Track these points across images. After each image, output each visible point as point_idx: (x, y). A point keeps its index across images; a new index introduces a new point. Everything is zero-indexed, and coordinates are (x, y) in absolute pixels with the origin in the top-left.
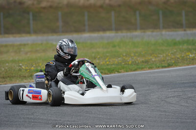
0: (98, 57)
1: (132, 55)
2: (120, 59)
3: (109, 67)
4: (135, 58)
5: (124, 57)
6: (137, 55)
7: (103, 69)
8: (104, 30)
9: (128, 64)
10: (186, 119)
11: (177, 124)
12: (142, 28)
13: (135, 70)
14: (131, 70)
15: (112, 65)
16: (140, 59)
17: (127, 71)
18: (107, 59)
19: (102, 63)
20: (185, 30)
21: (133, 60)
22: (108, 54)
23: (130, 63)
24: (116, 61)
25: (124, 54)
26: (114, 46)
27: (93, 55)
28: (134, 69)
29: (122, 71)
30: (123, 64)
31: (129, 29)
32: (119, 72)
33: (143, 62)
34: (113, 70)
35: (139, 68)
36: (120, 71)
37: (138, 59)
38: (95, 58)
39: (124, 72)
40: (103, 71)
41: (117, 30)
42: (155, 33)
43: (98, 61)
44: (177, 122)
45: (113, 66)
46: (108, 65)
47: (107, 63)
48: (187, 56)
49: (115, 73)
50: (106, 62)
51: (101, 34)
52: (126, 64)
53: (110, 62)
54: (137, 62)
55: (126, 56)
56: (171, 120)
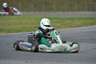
1: (29, 24)
2: (23, 25)
3: (18, 29)
4: (30, 25)
5: (25, 25)
7: (14, 30)
9: (27, 28)
10: (55, 56)
11: (50, 58)
16: (33, 26)
17: (26, 32)
18: (17, 26)
19: (14, 27)
20: (55, 12)
22: (17, 23)
23: (28, 27)
24: (21, 26)
25: (25, 23)
26: (20, 19)
27: (10, 23)
28: (30, 31)
29: (24, 31)
30: (24, 28)
32: (22, 32)
33: (34, 27)
34: (20, 31)
35: (32, 30)
36: (23, 31)
37: (32, 26)
38: (11, 25)
39: (25, 32)
41: (22, 11)
42: (40, 13)
43: (12, 26)
44: (51, 57)
45: (20, 29)
46: (17, 28)
47: (17, 27)
48: (56, 25)
49: (20, 32)
50: (16, 27)
52: (26, 28)
54: (31, 27)
55: (26, 24)
56: (47, 56)
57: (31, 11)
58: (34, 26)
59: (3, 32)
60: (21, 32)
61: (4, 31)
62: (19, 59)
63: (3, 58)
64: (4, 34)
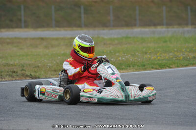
0: (149, 52)
1: (184, 50)
2: (171, 54)
3: (160, 62)
4: (186, 53)
5: (176, 53)
6: (188, 50)
7: (154, 64)
8: (155, 25)
9: (180, 60)
12: (193, 24)
13: (187, 66)
14: (183, 66)
15: (163, 60)
16: (192, 55)
17: (178, 67)
18: (158, 54)
19: (153, 58)
21: (184, 56)
22: (158, 50)
23: (181, 58)
24: (167, 56)
25: (176, 50)
26: (165, 42)
27: (144, 50)
28: (185, 65)
29: (174, 66)
30: (174, 59)
31: (180, 25)
32: (170, 68)
34: (164, 65)
35: (191, 64)
36: (171, 66)
37: (190, 54)
38: (146, 53)
39: (175, 68)
40: (154, 67)
41: (169, 24)
43: (149, 56)
45: (165, 61)
46: (159, 60)
47: (159, 58)
49: (166, 68)
50: (157, 57)
51: (152, 29)
52: (177, 59)
53: (161, 57)
54: (188, 58)
55: (177, 51)
57: (187, 25)
59: (132, 67)
61: (133, 66)
62: (164, 122)
63: (131, 121)
64: (134, 71)
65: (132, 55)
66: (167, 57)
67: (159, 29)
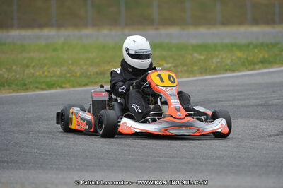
0: (33, 64)
1: (82, 62)
2: (63, 68)
3: (48, 80)
4: (85, 67)
5: (71, 66)
6: (88, 62)
7: (39, 83)
8: (41, 26)
9: (76, 76)
10: (159, 157)
11: (146, 163)
12: (94, 25)
13: (86, 85)
14: (80, 85)
15: (52, 77)
16: (93, 70)
17: (73, 87)
18: (45, 68)
19: (38, 74)
20: (157, 29)
21: (83, 71)
22: (45, 61)
23: (78, 74)
24: (58, 71)
25: (70, 62)
26: (55, 50)
27: (25, 62)
28: (84, 83)
29: (67, 85)
30: (68, 75)
31: (76, 26)
32: (62, 87)
33: (97, 73)
34: (54, 84)
35: (92, 82)
36: (64, 85)
37: (91, 69)
38: (28, 67)
39: (69, 88)
40: (40, 86)
41: (59, 26)
42: (114, 32)
43: (32, 71)
44: (147, 161)
45: (54, 79)
46: (46, 76)
47: (46, 73)
48: (160, 65)
49: (56, 88)
50: (44, 72)
51: (36, 32)
52: (73, 76)
53: (49, 72)
54: (89, 73)
55: (72, 64)
56: (138, 157)
57: (86, 25)
58: (97, 70)
59: (6, 87)
60: (58, 88)
61: (9, 86)
62: (54, 166)
63: (5, 164)
64: (10, 93)
65: (6, 69)
66: (58, 73)
67: (46, 32)
